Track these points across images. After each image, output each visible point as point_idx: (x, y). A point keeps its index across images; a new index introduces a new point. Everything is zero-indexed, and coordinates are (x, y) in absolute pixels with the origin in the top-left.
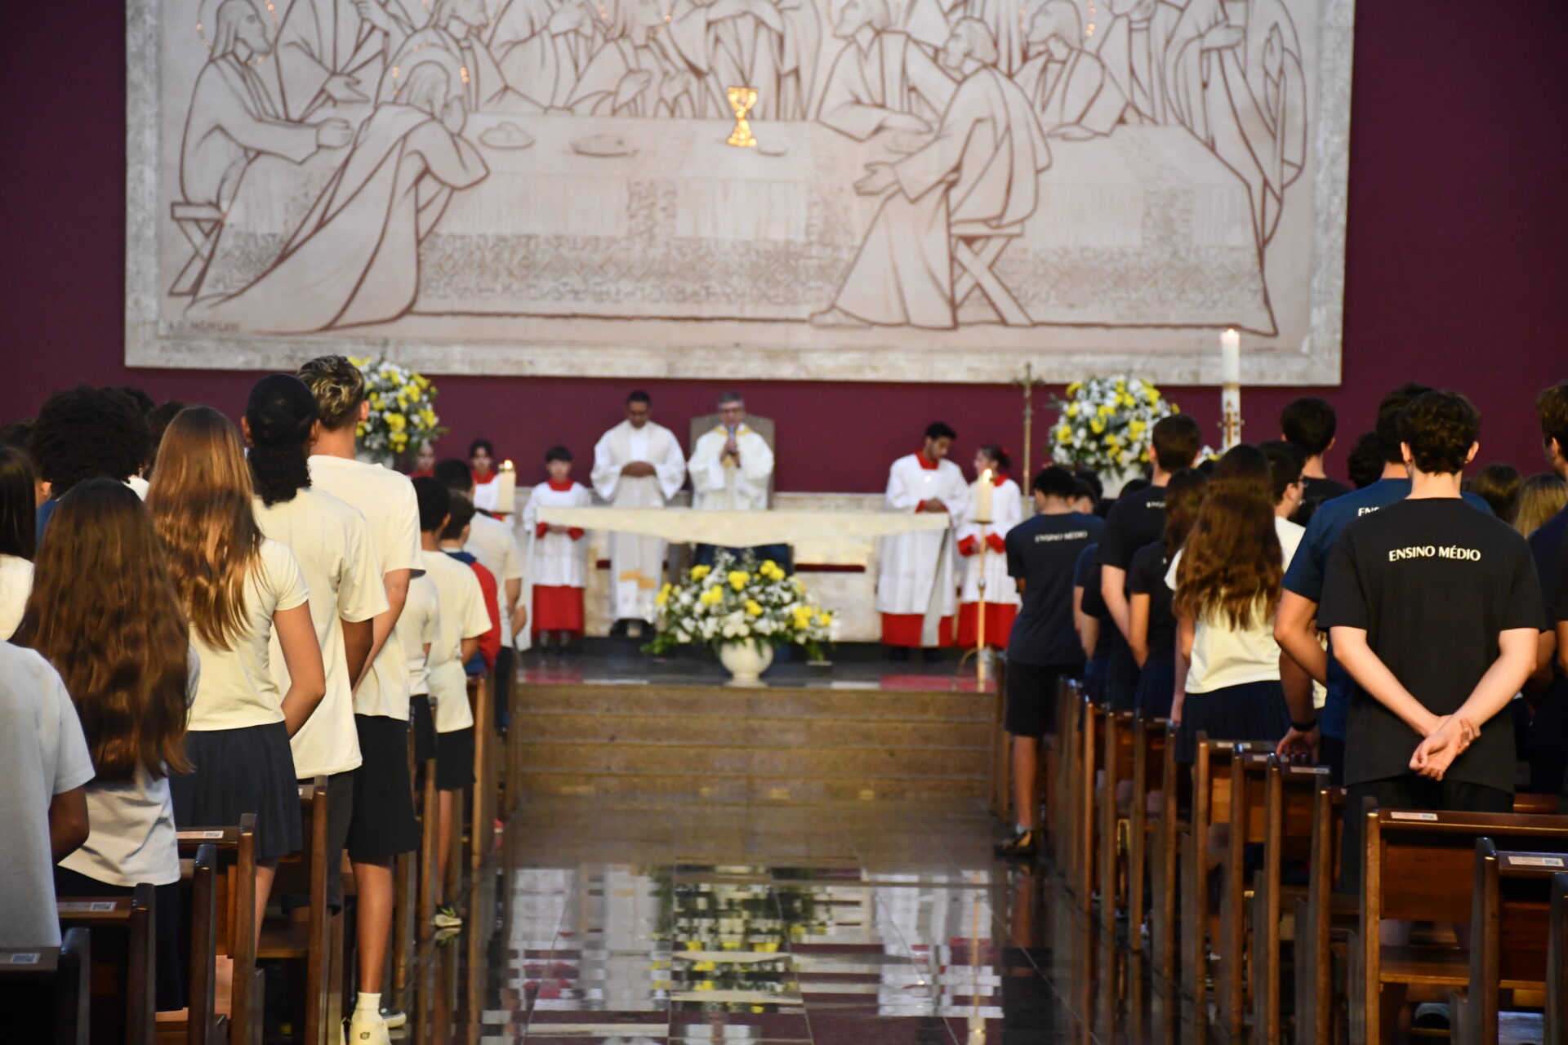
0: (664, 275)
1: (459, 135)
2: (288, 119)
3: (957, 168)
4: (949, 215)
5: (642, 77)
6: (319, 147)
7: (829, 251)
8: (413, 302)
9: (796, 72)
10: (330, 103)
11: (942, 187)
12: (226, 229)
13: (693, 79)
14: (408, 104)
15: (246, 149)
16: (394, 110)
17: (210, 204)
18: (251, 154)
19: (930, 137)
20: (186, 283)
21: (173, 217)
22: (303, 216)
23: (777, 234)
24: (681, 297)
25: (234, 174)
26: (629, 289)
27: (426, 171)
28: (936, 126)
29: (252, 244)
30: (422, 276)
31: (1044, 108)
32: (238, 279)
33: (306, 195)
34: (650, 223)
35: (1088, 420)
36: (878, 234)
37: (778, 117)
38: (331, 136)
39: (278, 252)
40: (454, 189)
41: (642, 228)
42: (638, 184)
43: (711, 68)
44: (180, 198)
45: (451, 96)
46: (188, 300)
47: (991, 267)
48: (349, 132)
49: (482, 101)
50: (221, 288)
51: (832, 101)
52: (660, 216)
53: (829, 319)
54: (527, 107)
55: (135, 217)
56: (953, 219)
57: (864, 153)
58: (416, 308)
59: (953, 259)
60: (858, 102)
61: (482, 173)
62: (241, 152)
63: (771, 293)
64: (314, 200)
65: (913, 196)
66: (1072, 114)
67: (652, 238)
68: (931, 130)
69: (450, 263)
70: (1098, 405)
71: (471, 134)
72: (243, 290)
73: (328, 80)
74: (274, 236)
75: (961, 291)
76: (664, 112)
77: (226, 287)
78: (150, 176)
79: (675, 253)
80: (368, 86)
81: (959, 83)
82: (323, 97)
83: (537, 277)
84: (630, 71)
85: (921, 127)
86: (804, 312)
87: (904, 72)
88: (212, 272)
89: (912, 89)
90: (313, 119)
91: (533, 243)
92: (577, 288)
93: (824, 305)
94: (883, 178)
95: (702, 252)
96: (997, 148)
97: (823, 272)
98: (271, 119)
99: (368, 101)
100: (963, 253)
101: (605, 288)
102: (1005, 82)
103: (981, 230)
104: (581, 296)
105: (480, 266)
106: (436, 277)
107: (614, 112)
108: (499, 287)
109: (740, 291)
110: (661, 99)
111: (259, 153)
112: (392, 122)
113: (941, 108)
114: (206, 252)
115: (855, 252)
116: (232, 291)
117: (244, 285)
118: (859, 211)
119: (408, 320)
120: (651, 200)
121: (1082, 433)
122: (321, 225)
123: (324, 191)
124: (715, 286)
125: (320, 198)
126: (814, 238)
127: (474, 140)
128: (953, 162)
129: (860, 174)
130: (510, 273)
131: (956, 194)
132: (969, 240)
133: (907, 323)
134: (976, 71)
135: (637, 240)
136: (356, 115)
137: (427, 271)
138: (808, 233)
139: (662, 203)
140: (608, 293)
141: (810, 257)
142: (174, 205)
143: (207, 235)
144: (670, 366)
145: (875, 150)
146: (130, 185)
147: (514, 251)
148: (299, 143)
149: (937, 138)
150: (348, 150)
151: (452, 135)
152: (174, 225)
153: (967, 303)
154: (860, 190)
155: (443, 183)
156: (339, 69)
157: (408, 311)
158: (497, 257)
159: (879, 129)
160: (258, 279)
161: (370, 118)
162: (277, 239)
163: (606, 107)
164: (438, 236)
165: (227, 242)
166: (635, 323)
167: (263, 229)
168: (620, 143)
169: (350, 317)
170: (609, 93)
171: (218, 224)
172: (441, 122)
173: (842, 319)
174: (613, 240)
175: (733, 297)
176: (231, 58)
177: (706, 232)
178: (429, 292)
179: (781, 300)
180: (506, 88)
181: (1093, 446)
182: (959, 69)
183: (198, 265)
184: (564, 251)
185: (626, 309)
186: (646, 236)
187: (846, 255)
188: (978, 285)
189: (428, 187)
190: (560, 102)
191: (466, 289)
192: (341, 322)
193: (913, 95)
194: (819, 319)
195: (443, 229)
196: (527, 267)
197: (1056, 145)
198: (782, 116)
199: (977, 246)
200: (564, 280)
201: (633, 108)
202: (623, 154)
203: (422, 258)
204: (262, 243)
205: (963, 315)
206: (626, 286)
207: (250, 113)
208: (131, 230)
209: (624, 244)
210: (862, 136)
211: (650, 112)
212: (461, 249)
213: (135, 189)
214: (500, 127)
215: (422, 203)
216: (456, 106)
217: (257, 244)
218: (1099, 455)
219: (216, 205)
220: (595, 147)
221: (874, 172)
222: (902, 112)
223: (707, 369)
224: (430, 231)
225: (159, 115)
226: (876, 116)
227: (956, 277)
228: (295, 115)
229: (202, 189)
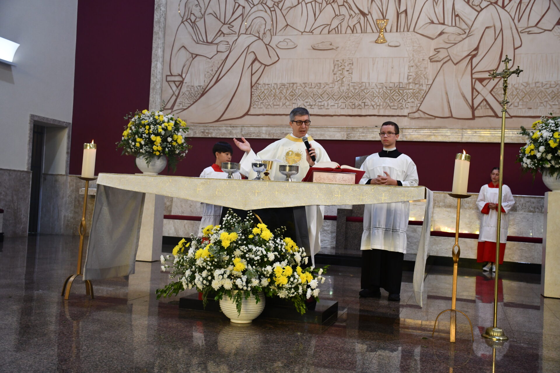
0: (347, 98)
1: (268, 45)
2: (207, 42)
3: (477, 49)
4: (472, 70)
5: (341, 17)
6: (218, 52)
7: (417, 86)
8: (249, 110)
9: (406, 11)
10: (222, 35)
11: (470, 57)
12: (184, 84)
13: (362, 17)
14: (250, 34)
15: (192, 54)
16: (245, 36)
17: (179, 75)
18: (194, 56)
19: (465, 36)
20: (169, 106)
21: (166, 81)
22: (211, 78)
23: (395, 79)
24: (353, 107)
25: (188, 63)
26: (332, 104)
27: (256, 59)
28: (467, 31)
29: (192, 90)
30: (252, 100)
31: (519, 21)
32: (187, 103)
33: (212, 70)
34: (342, 77)
35: (546, 140)
36: (440, 78)
37: (397, 31)
38: (222, 48)
39: (201, 92)
40: (266, 65)
41: (338, 79)
42: (338, 61)
43: (369, 12)
44: (169, 74)
45: (266, 30)
46: (170, 111)
47: (490, 92)
48: (228, 45)
49: (278, 30)
50: (181, 106)
51: (421, 23)
52: (346, 73)
53: (416, 115)
54: (296, 32)
55: (153, 80)
56: (473, 72)
57: (433, 44)
58: (249, 113)
59: (473, 88)
60: (432, 22)
61: (278, 59)
62: (191, 55)
63: (392, 104)
64: (215, 72)
65: (455, 62)
66: (533, 22)
67: (342, 82)
68: (465, 33)
69: (263, 95)
70: (553, 131)
71: (273, 44)
72: (189, 107)
73: (222, 26)
74: (200, 86)
75: (476, 103)
76: (349, 31)
77: (183, 106)
78: (159, 66)
79: (351, 88)
80: (236, 28)
81: (479, 12)
82: (220, 32)
83: (296, 99)
84: (336, 15)
85: (461, 32)
86: (405, 112)
87: (453, 8)
88: (178, 100)
89: (457, 15)
90: (215, 42)
91: (295, 85)
92: (311, 104)
93: (415, 109)
94: (443, 54)
95: (363, 88)
96: (495, 40)
97: (414, 95)
98: (201, 42)
99: (236, 34)
100: (478, 86)
101: (323, 104)
102: (500, 10)
103: (486, 75)
104: (313, 107)
105: (274, 96)
106: (258, 100)
107: (329, 32)
108: (281, 104)
109: (378, 104)
110: (349, 26)
111: (197, 55)
112: (244, 40)
113: (470, 24)
114: (177, 93)
115: (429, 86)
116: (185, 108)
117: (189, 105)
118: (431, 69)
119: (246, 117)
120: (342, 67)
121: (542, 148)
122: (217, 82)
123: (218, 69)
124: (368, 102)
125: (217, 71)
126: (411, 81)
127: (274, 47)
128: (475, 46)
129: (432, 53)
130: (286, 98)
131: (475, 61)
132: (481, 80)
133: (452, 117)
134: (488, 5)
135: (336, 83)
136: (231, 39)
137: (254, 98)
138: (408, 79)
139: (347, 68)
140: (323, 105)
141: (409, 89)
142: (167, 76)
143: (177, 87)
144: (347, 135)
145: (440, 42)
146: (152, 69)
147: (287, 89)
148: (210, 51)
149: (467, 36)
150: (228, 52)
151: (266, 45)
152: (167, 83)
153: (479, 108)
154: (431, 60)
155: (262, 64)
156: (226, 23)
157: (247, 114)
158: (281, 92)
159: (441, 33)
160: (194, 103)
161: (236, 40)
162: (201, 87)
163: (326, 30)
164: (259, 84)
165: (184, 89)
166: (334, 117)
167: (196, 84)
168: (331, 45)
169: (225, 117)
170: (328, 25)
171: (182, 82)
172: (262, 40)
173: (422, 115)
174: (327, 84)
175: (375, 106)
176: (189, 21)
177: (365, 80)
178: (255, 106)
179: (396, 108)
180: (287, 25)
181: (549, 156)
182: (479, 5)
183: (174, 98)
184: (307, 89)
185: (331, 112)
186: (340, 82)
187: (425, 88)
188: (485, 100)
189: (256, 65)
190: (308, 30)
191: (269, 105)
192: (222, 119)
193: (457, 18)
194: (411, 115)
195: (261, 82)
196: (292, 96)
197: (524, 36)
198: (399, 30)
199: (485, 83)
200: (306, 100)
201: (337, 30)
202: (333, 49)
203: (253, 93)
204: (196, 89)
205: (477, 113)
206: (331, 102)
207: (195, 41)
208: (152, 86)
209: (331, 86)
210: (434, 37)
211: (344, 32)
212: (268, 89)
213: (154, 71)
214: (284, 41)
215: (253, 72)
216: (268, 33)
217: (194, 90)
218: (553, 162)
219: (181, 76)
220: (321, 47)
221: (439, 52)
222: (452, 26)
223: (363, 136)
224: (256, 83)
225: (164, 43)
226: (441, 28)
227: (474, 97)
228: (209, 41)
229: (176, 70)
